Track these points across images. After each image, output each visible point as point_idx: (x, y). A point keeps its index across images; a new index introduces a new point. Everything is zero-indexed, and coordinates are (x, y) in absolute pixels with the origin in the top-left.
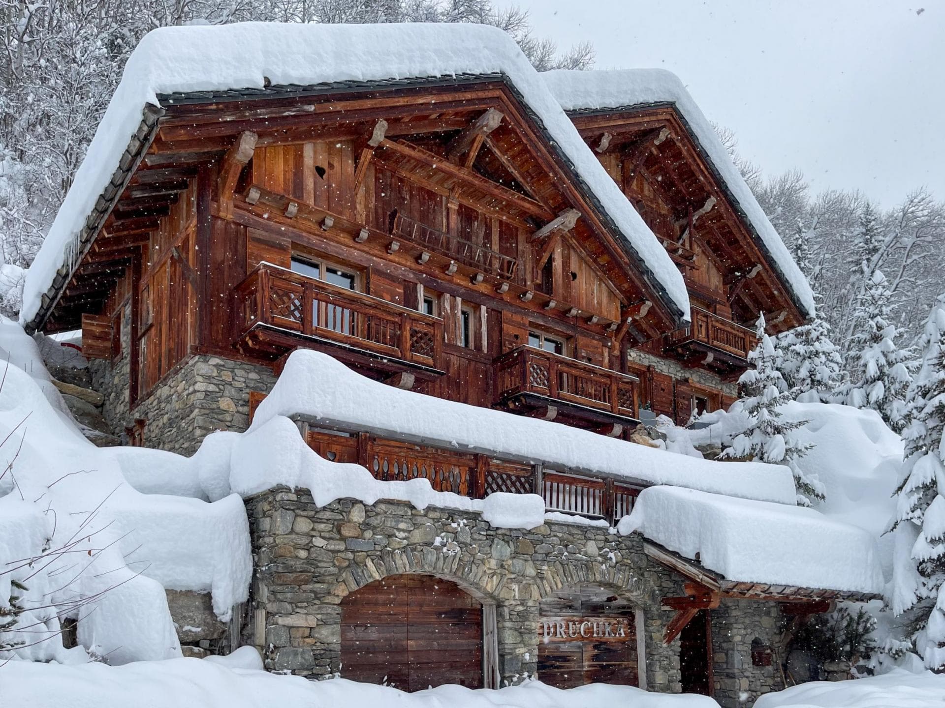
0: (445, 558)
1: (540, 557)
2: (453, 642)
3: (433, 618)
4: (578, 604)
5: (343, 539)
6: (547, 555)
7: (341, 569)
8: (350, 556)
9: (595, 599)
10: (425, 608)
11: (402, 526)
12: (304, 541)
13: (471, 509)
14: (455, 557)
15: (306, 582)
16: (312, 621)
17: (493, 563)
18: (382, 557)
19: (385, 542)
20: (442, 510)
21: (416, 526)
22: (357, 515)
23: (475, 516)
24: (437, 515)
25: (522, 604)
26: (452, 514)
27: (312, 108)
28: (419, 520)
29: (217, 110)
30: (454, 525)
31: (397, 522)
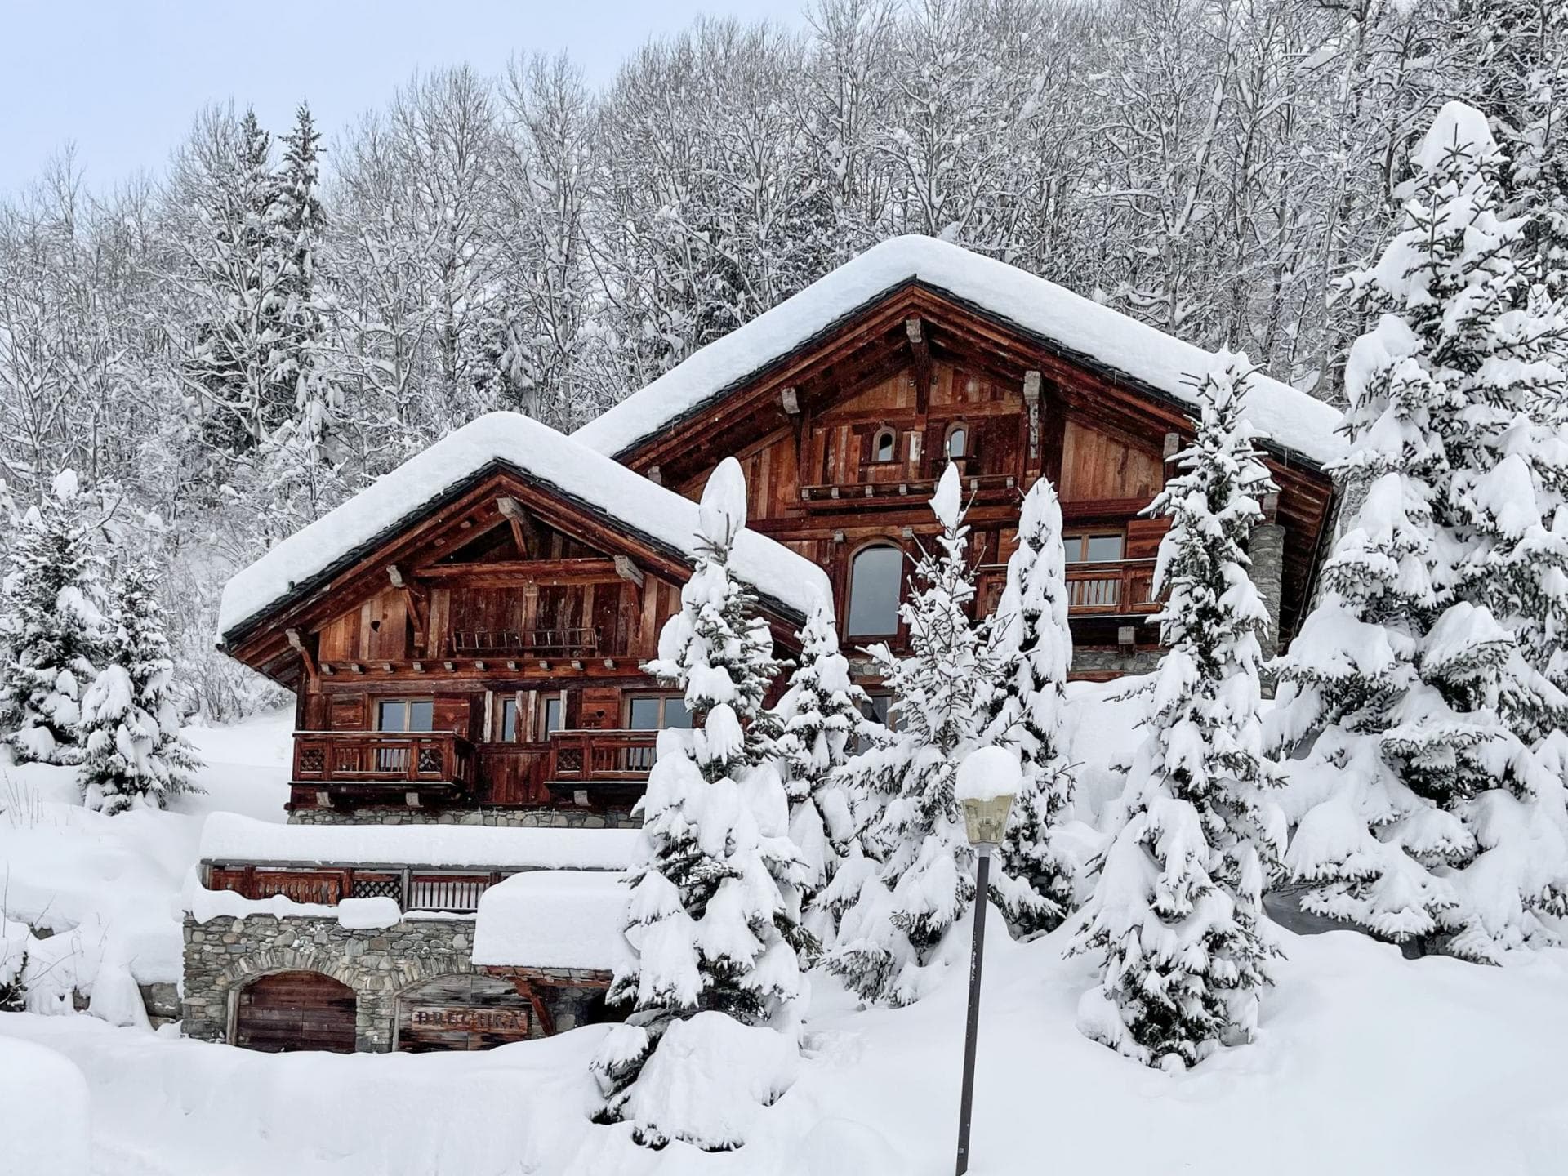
0: (302, 956)
1: (397, 952)
2: (342, 1025)
3: (325, 1006)
4: (468, 996)
5: (225, 945)
6: (404, 950)
7: (223, 966)
8: (228, 956)
9: (490, 992)
10: (318, 997)
11: (268, 933)
12: (198, 948)
13: (328, 916)
14: (309, 956)
15: (199, 975)
16: (202, 1002)
17: (346, 959)
18: (250, 957)
19: (256, 946)
20: (305, 918)
21: (281, 932)
22: (237, 928)
23: (332, 921)
24: (298, 922)
25: (373, 994)
26: (312, 921)
27: (327, 588)
28: (282, 928)
29: (264, 624)
30: (312, 929)
31: (265, 930)
